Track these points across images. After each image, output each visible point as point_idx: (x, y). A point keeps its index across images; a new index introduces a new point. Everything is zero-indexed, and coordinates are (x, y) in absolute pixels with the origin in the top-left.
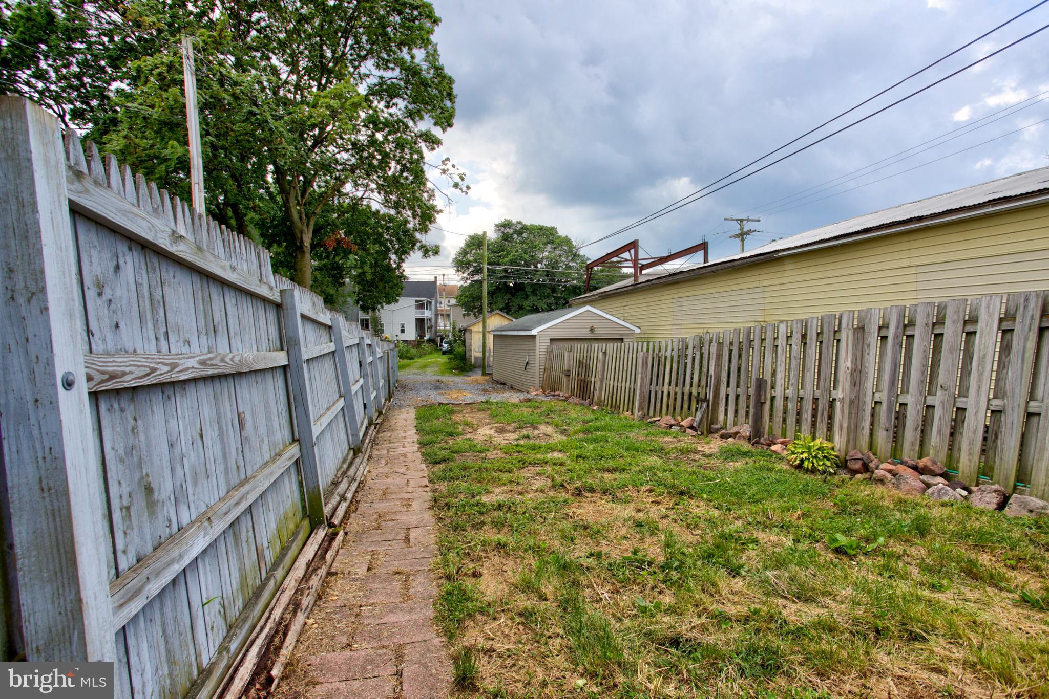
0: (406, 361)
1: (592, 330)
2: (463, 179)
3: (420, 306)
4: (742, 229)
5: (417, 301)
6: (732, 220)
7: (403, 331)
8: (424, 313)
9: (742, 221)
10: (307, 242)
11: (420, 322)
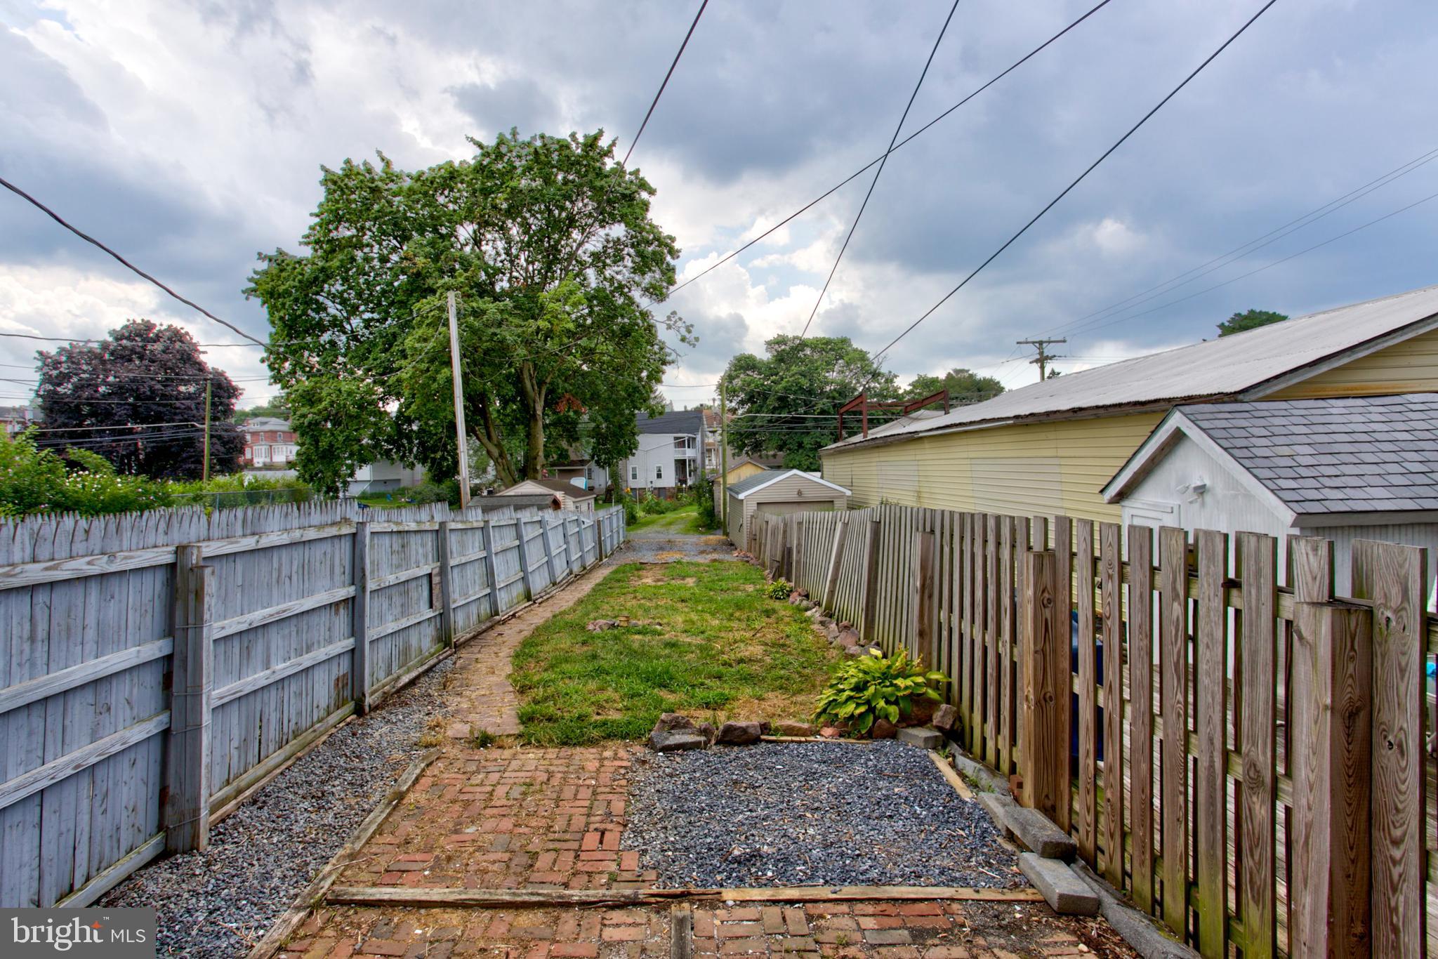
0: (655, 516)
1: (800, 493)
2: (689, 332)
3: (680, 444)
4: (1041, 353)
5: (676, 438)
6: (1027, 343)
7: (659, 476)
8: (684, 453)
9: (1041, 343)
10: (539, 412)
11: (681, 464)
